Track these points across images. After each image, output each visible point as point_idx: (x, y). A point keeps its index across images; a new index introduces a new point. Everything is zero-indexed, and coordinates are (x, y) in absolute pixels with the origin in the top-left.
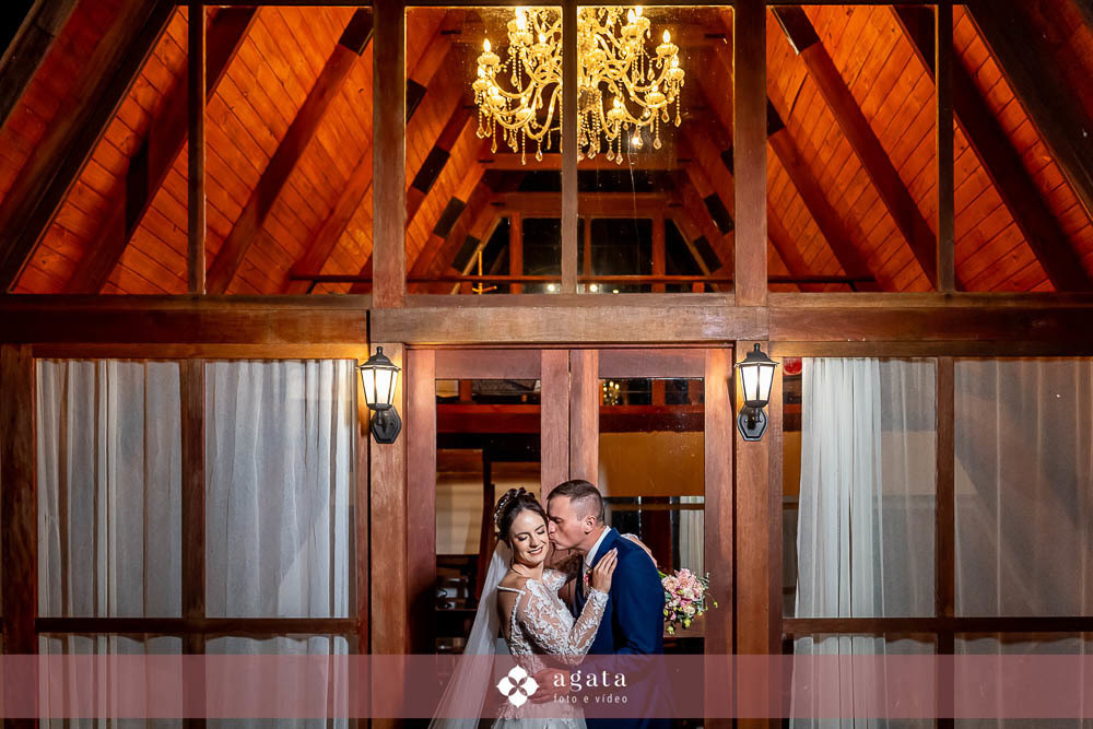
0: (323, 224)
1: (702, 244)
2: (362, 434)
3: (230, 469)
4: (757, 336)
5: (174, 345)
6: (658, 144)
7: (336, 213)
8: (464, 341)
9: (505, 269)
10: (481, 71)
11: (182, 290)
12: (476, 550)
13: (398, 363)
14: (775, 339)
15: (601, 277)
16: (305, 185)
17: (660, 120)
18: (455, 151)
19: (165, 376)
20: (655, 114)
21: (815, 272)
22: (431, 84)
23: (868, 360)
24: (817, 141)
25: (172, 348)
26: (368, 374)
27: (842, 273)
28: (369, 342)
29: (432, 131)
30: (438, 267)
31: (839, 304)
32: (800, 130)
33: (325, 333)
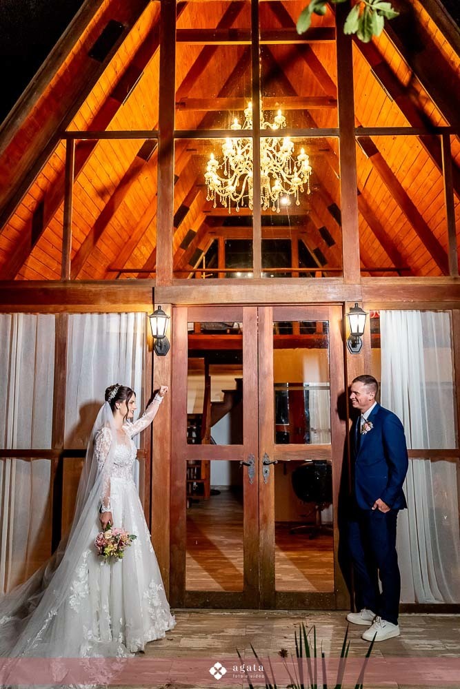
0: (126, 243)
1: (317, 252)
2: (149, 351)
3: (79, 370)
4: (356, 300)
5: (53, 305)
6: (298, 203)
7: (133, 237)
8: (203, 302)
9: (215, 265)
10: (208, 168)
11: (58, 277)
12: (201, 411)
13: (168, 313)
14: (366, 301)
15: (266, 269)
16: (118, 225)
17: (299, 191)
18: (191, 207)
19: (47, 321)
20: (296, 188)
21: (378, 266)
22: (181, 175)
23: (415, 311)
24: (378, 200)
25: (52, 307)
26: (153, 320)
27: (393, 266)
28: (153, 303)
29: (180, 197)
30: (181, 264)
31: (398, 283)
32: (369, 195)
33: (130, 299)
